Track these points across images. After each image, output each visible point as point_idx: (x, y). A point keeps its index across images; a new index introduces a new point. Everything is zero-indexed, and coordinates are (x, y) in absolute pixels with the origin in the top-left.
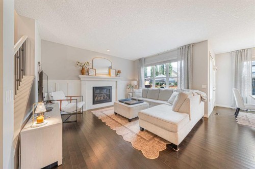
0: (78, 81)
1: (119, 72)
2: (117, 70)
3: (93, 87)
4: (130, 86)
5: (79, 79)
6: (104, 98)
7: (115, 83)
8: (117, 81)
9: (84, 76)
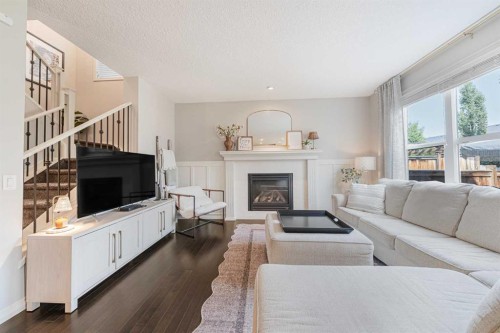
0: (219, 163)
1: (312, 136)
2: (307, 132)
3: (249, 175)
4: (348, 174)
5: (222, 158)
6: (275, 199)
7: (301, 165)
8: (306, 161)
9: (229, 152)
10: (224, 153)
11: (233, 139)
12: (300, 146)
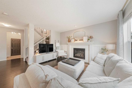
1: (91, 37)
6: (80, 55)
9: (69, 43)
10: (68, 43)
11: (70, 40)
12: (87, 41)
